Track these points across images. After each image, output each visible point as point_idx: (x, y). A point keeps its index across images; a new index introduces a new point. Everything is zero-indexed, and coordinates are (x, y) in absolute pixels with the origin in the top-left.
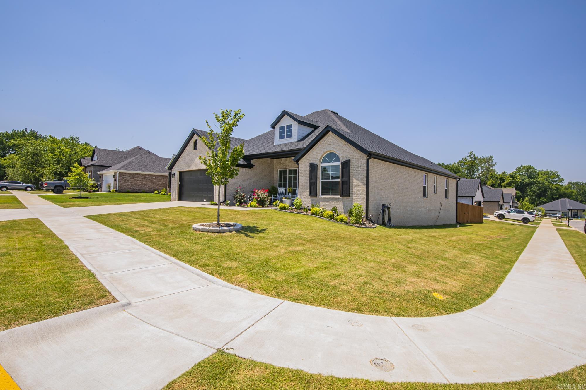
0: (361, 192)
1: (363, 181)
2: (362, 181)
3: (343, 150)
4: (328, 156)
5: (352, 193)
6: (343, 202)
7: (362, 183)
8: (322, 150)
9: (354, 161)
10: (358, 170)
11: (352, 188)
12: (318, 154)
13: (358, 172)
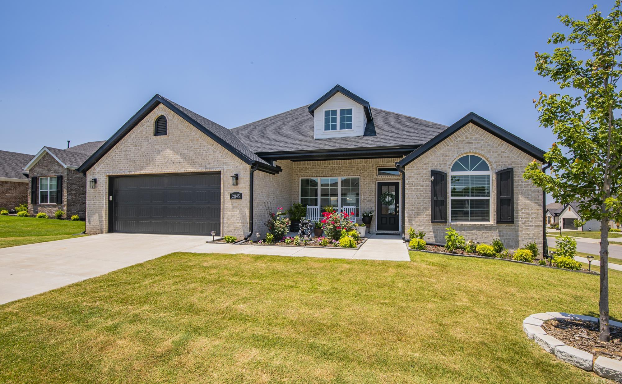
0: (533, 216)
1: (538, 200)
2: (534, 200)
3: (496, 152)
4: (464, 160)
5: (518, 218)
6: (499, 231)
7: (535, 203)
8: (454, 151)
9: (520, 171)
10: (528, 185)
11: (517, 210)
12: (446, 156)
13: (527, 187)
